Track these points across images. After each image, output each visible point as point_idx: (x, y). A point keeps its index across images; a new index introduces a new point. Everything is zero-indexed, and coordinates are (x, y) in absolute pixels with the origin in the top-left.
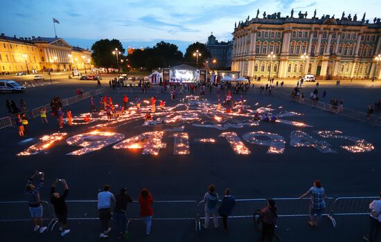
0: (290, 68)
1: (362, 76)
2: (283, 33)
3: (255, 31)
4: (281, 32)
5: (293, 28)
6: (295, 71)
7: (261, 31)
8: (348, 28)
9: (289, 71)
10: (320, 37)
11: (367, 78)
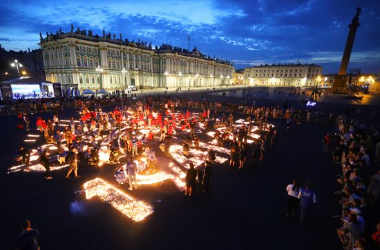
0: (111, 80)
1: (157, 85)
2: (99, 50)
3: (73, 45)
4: (97, 48)
5: (108, 46)
6: (116, 83)
7: (79, 45)
8: (144, 51)
9: (111, 82)
10: (128, 56)
11: (159, 87)
